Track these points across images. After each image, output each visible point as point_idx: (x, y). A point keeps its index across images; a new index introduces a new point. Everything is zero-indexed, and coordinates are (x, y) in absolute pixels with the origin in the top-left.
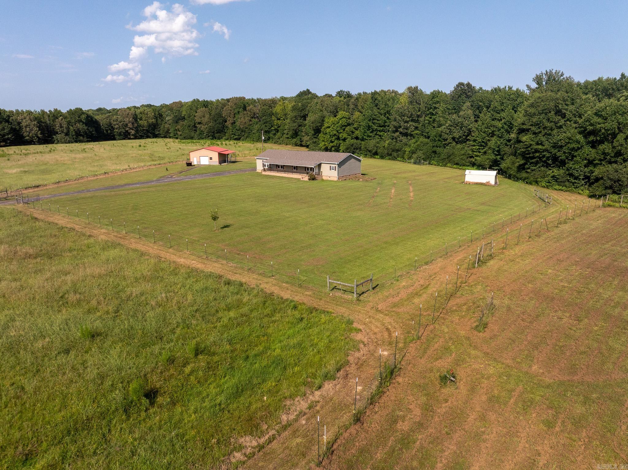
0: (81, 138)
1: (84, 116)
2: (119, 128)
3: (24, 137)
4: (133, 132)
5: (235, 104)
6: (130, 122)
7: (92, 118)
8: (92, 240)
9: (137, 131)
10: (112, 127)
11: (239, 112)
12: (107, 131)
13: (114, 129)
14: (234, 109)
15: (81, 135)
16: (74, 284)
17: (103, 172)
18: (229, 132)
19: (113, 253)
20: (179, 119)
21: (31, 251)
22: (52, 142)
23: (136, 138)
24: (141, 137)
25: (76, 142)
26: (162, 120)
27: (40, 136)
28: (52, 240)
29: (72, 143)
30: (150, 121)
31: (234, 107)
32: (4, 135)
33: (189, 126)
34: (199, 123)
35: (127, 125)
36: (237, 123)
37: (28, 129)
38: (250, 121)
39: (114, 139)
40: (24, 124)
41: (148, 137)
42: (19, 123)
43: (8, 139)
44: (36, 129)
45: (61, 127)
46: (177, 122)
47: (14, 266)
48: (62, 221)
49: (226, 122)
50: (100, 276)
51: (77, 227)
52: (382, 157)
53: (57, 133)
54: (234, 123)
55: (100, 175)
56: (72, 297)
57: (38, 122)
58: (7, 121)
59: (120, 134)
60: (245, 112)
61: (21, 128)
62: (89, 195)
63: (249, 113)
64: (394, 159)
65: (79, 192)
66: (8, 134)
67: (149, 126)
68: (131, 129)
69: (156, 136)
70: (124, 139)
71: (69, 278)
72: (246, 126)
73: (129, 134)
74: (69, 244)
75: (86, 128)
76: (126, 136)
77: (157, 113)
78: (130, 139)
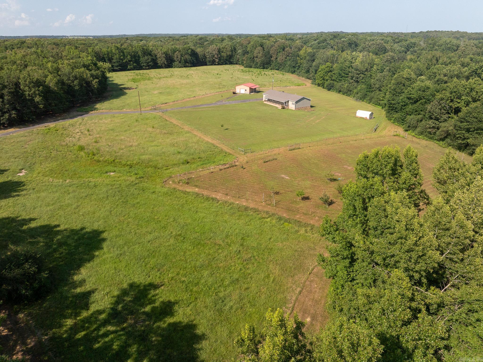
0: (187, 64)
1: (190, 51)
2: (209, 58)
3: (157, 63)
4: (217, 60)
5: (279, 46)
6: (216, 54)
7: (194, 51)
8: (183, 130)
9: (220, 60)
10: (205, 57)
11: (280, 52)
12: (202, 60)
13: (206, 58)
14: (277, 50)
15: (187, 62)
16: (177, 142)
17: (193, 96)
18: (273, 64)
19: (188, 135)
20: (245, 53)
21: (166, 132)
22: (172, 67)
23: (219, 64)
24: (222, 64)
25: (185, 67)
26: (236, 53)
27: (166, 63)
28: (172, 129)
29: (183, 67)
30: (228, 53)
31: (278, 48)
32: (148, 63)
33: (250, 58)
34: (257, 57)
35: (214, 55)
36: (278, 59)
37: (160, 59)
38: (286, 58)
39: (206, 65)
40: (158, 56)
41: (226, 64)
42: (156, 56)
43: (150, 65)
44: (164, 59)
45: (177, 58)
46: (244, 55)
47: (162, 136)
48: (175, 122)
49: (272, 57)
50: (183, 141)
51: (179, 125)
52: (343, 94)
53: (175, 61)
54: (277, 58)
55: (192, 98)
56: (176, 145)
57: (165, 55)
58: (150, 55)
59: (210, 62)
60: (283, 52)
61: (157, 59)
62: (185, 110)
63: (286, 53)
64: (349, 95)
65: (182, 108)
66: (150, 62)
67: (227, 56)
68: (216, 58)
69: (231, 63)
70: (212, 65)
71: (175, 140)
72: (283, 61)
73: (215, 61)
74: (176, 131)
75: (190, 58)
76: (213, 63)
77: (233, 48)
78: (215, 65)
